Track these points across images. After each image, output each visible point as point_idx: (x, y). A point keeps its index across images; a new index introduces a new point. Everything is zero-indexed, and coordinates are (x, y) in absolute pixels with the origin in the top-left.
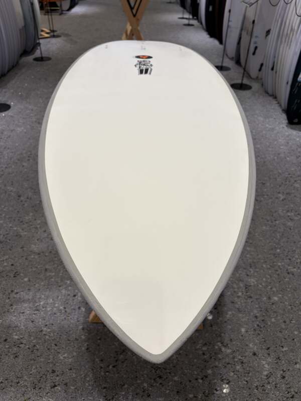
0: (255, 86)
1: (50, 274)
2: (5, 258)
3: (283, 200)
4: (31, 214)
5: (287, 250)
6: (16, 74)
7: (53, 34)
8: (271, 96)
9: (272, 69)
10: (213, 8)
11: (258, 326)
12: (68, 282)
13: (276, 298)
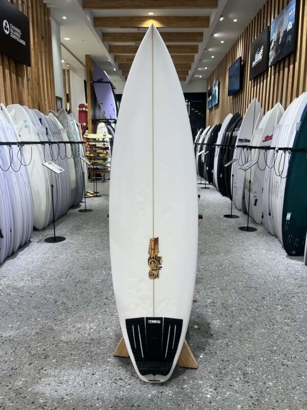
0: (260, 229)
1: (75, 357)
2: (39, 345)
3: (281, 310)
4: (64, 314)
5: (283, 348)
6: (64, 220)
7: (96, 194)
8: (273, 236)
9: (270, 214)
10: (223, 175)
11: (253, 403)
12: (89, 364)
13: (270, 383)
